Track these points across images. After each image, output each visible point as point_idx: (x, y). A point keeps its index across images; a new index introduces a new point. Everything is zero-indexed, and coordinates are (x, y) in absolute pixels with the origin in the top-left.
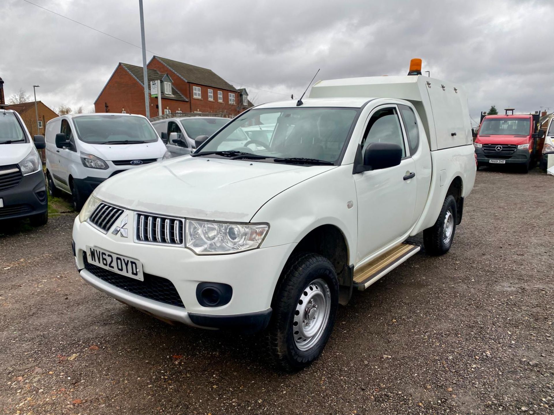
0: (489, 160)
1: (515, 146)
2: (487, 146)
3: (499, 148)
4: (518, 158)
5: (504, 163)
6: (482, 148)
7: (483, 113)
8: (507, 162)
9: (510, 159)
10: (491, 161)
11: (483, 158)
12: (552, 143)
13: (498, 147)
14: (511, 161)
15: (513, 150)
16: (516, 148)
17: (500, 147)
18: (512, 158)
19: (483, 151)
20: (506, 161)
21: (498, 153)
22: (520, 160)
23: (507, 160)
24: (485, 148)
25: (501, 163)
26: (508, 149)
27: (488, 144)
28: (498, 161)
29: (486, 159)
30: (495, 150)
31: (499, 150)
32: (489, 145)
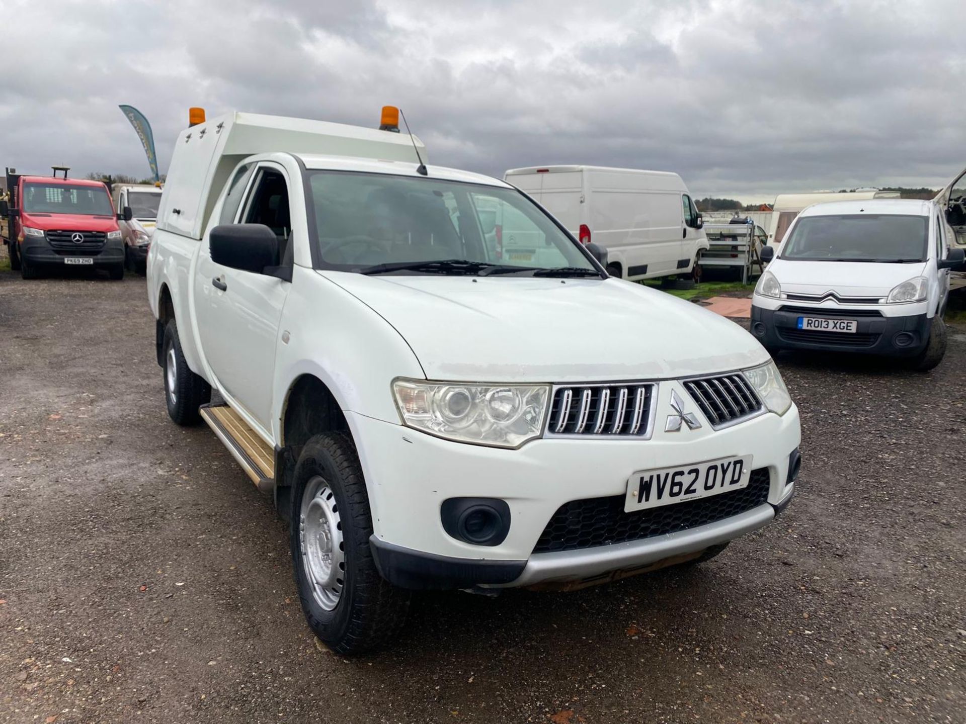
0: (64, 259)
1: (103, 234)
2: (55, 233)
3: (77, 238)
4: (112, 255)
5: (92, 262)
6: (45, 237)
7: (9, 171)
8: (97, 261)
9: (99, 256)
10: (68, 261)
11: (50, 254)
12: (143, 229)
13: (75, 236)
14: (102, 259)
15: (102, 241)
16: (105, 236)
17: (80, 236)
18: (102, 253)
19: (50, 244)
20: (94, 260)
21: (77, 246)
22: (115, 257)
23: (95, 257)
24: (52, 238)
25: (86, 263)
26: (93, 239)
27: (55, 231)
28: (81, 260)
29: (57, 256)
30: (71, 241)
31: (78, 240)
32: (59, 232)
